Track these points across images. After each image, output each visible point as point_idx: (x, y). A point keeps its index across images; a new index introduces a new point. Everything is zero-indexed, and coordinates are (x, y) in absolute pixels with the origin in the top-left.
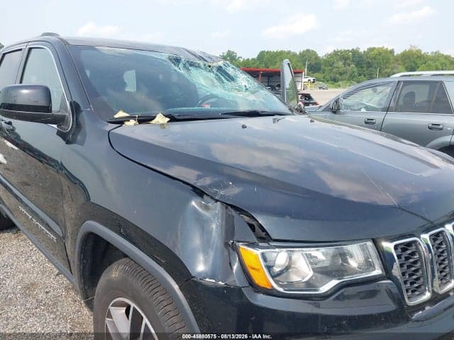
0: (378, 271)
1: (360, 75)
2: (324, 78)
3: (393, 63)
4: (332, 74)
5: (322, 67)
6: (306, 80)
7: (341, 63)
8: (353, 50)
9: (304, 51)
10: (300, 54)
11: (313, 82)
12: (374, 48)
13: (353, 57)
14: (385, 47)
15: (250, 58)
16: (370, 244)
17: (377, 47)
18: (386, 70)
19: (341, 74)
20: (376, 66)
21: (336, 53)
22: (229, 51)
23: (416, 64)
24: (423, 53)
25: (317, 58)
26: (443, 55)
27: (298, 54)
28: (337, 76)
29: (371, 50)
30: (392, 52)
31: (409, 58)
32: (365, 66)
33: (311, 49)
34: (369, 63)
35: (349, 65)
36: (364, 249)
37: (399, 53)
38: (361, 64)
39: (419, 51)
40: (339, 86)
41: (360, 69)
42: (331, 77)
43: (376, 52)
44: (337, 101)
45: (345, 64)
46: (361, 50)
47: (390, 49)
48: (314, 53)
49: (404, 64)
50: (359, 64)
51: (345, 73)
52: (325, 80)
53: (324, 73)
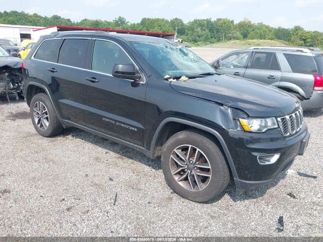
0: (276, 126)
1: (212, 37)
2: (188, 39)
3: (233, 30)
4: (193, 37)
5: (186, 31)
6: (177, 41)
7: (199, 29)
8: (207, 19)
9: (173, 19)
10: (171, 21)
11: (182, 42)
12: (221, 19)
13: (207, 25)
14: (228, 19)
15: (136, 23)
16: (274, 118)
17: (223, 18)
18: (229, 35)
19: (199, 37)
20: (223, 31)
21: (195, 21)
22: (120, 17)
23: (248, 31)
24: (252, 23)
25: (182, 24)
26: (265, 25)
27: (170, 21)
28: (197, 38)
29: (219, 20)
30: (232, 22)
31: (243, 27)
32: (215, 31)
33: (179, 18)
34: (218, 29)
35: (204, 30)
36: (273, 120)
37: (237, 23)
38: (212, 30)
39: (250, 22)
40: (198, 45)
41: (212, 33)
42: (192, 39)
43: (221, 21)
44: (218, 62)
45: (202, 29)
46: (213, 20)
47: (231, 20)
48: (180, 21)
49: (240, 30)
50: (211, 30)
51: (202, 36)
52: (188, 40)
53: (187, 35)
